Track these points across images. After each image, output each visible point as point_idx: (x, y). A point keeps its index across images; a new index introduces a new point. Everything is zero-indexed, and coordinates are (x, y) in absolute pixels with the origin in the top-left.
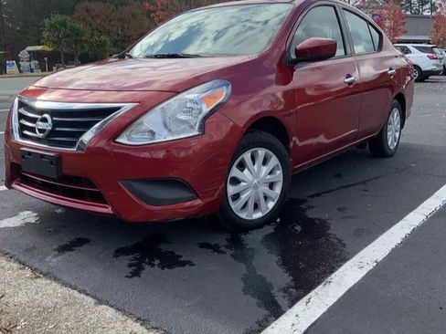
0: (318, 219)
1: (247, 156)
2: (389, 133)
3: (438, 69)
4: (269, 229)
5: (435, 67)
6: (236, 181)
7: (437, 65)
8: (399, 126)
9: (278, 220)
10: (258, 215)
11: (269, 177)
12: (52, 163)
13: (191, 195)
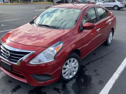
0: (89, 76)
1: (68, 61)
2: (109, 39)
3: (123, 7)
4: (74, 81)
5: (122, 6)
6: (65, 69)
7: (123, 6)
8: (112, 36)
9: (77, 76)
10: (71, 77)
11: (74, 66)
12: (10, 67)
13: (51, 78)
